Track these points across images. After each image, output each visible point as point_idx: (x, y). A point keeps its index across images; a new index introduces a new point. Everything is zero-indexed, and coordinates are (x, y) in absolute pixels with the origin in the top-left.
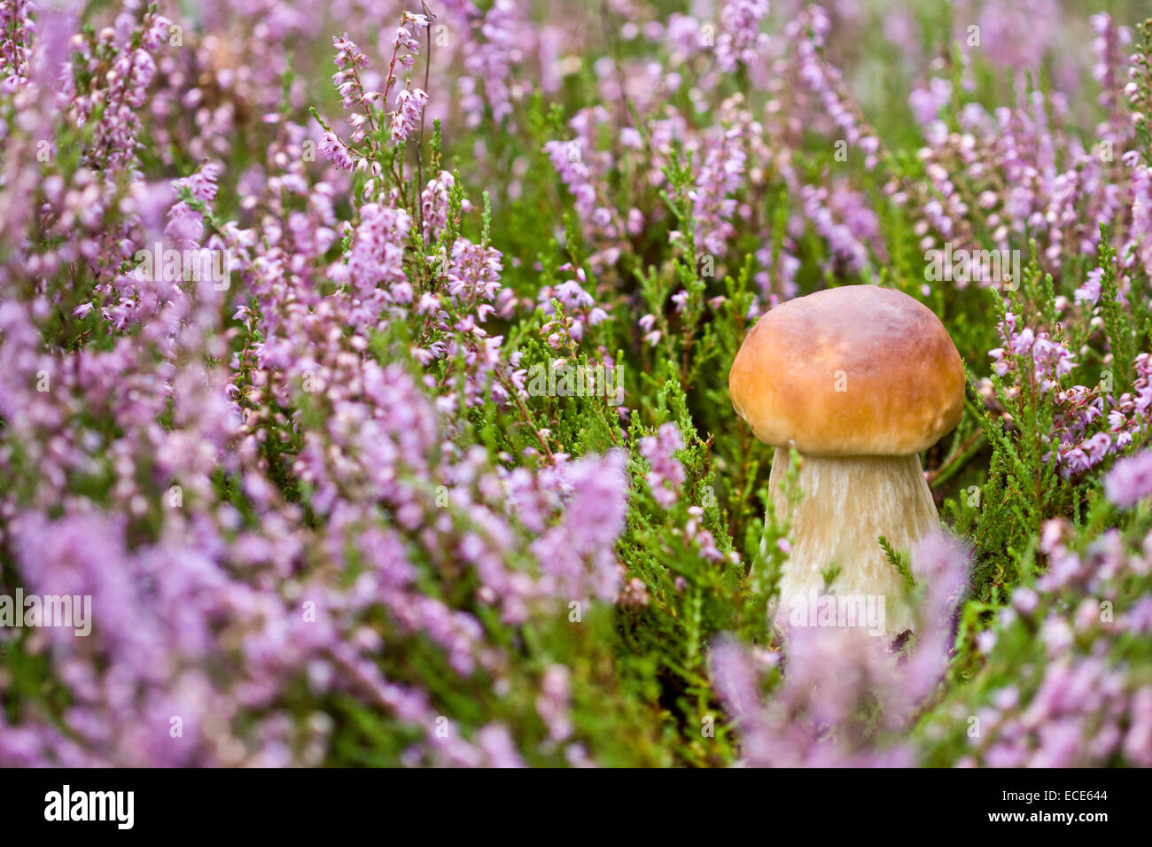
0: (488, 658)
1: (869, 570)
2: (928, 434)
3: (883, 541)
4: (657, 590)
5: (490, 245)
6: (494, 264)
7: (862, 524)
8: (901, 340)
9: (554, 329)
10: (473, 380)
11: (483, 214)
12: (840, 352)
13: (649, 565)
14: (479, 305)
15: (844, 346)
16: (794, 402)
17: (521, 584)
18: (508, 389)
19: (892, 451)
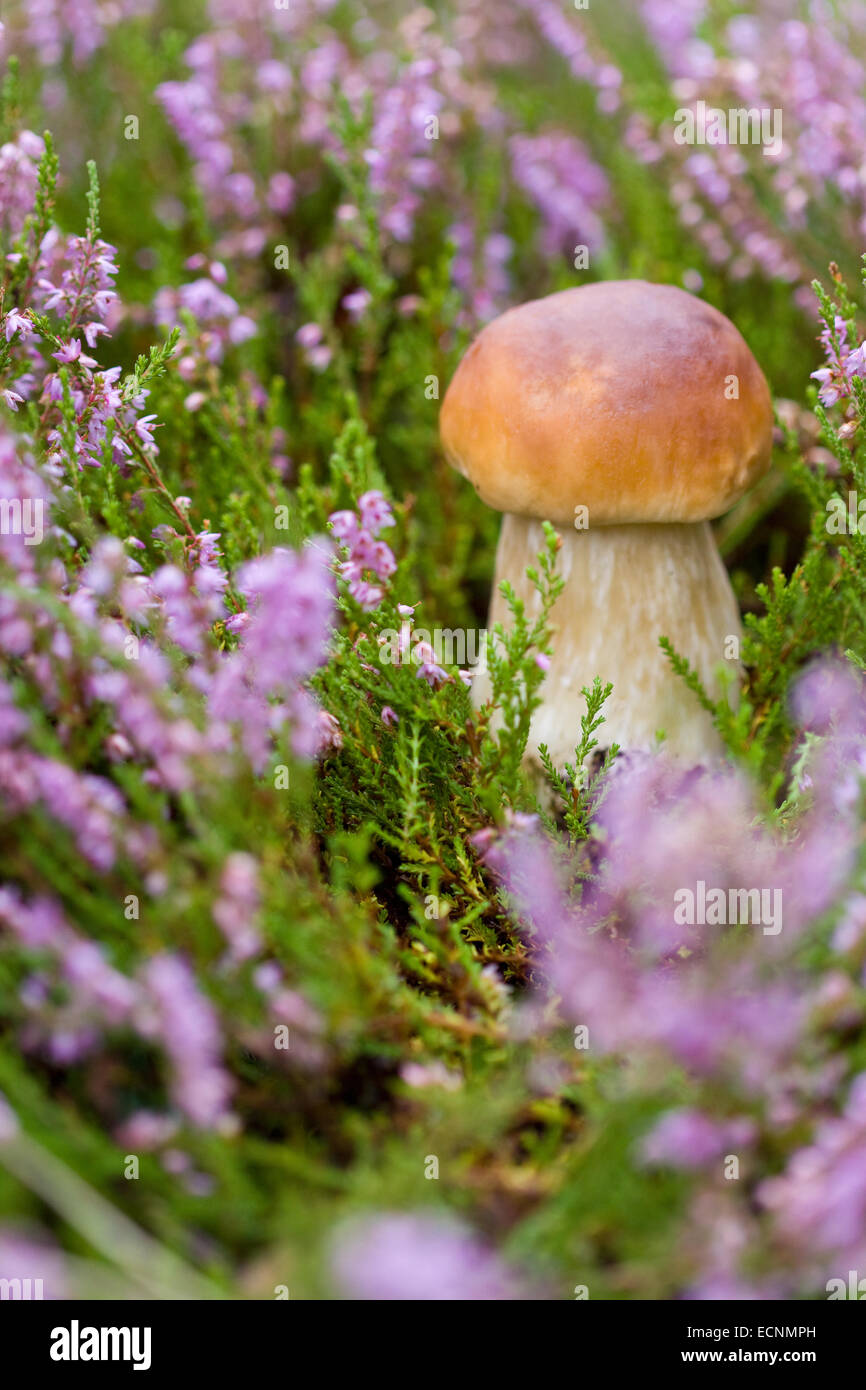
0: (135, 843)
1: (644, 683)
2: (727, 491)
3: (665, 643)
4: (349, 722)
5: (99, 237)
6: (106, 264)
7: (634, 618)
8: (687, 359)
9: (186, 352)
10: (84, 432)
11: (89, 194)
12: (601, 379)
13: (337, 688)
14: (87, 325)
15: (607, 369)
16: (539, 450)
17: (184, 735)
18: (130, 443)
19: (678, 516)
